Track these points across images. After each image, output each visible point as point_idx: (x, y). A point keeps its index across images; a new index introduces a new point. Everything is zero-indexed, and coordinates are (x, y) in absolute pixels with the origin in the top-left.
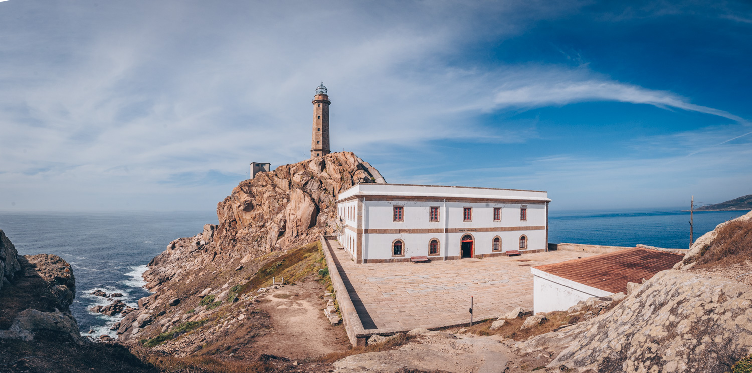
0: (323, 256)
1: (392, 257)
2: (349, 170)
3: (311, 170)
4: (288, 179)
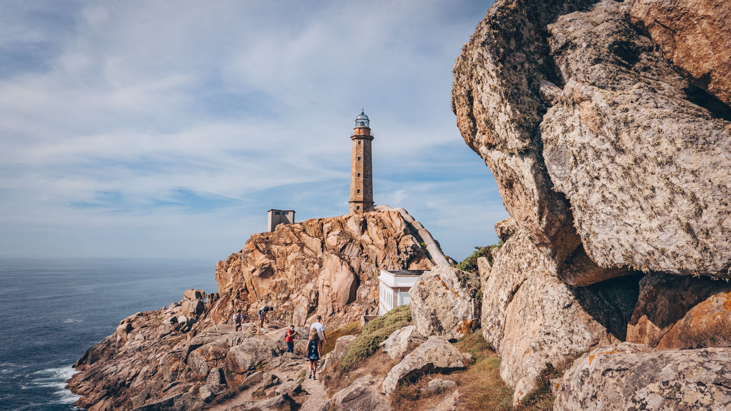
2: (394, 235)
3: (349, 231)
4: (320, 239)
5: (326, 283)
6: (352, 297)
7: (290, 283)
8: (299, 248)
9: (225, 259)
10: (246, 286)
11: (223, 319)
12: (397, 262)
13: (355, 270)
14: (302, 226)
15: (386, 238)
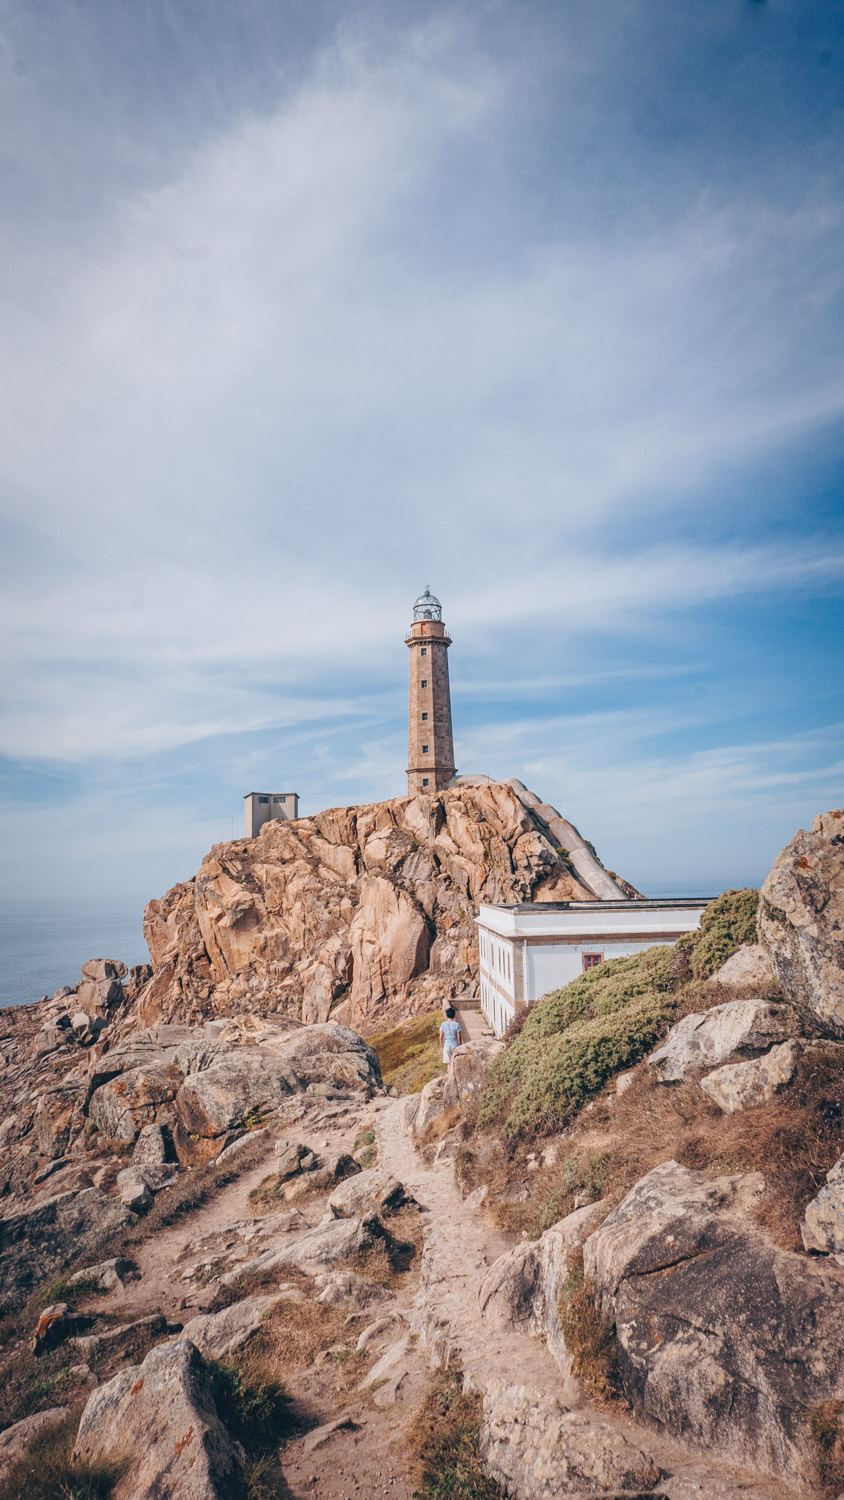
2: (503, 832)
3: (410, 828)
4: (351, 847)
5: (368, 935)
6: (422, 964)
7: (293, 939)
8: (309, 867)
9: (161, 894)
10: (205, 949)
11: (161, 1016)
12: (512, 888)
13: (424, 907)
14: (313, 824)
15: (487, 840)
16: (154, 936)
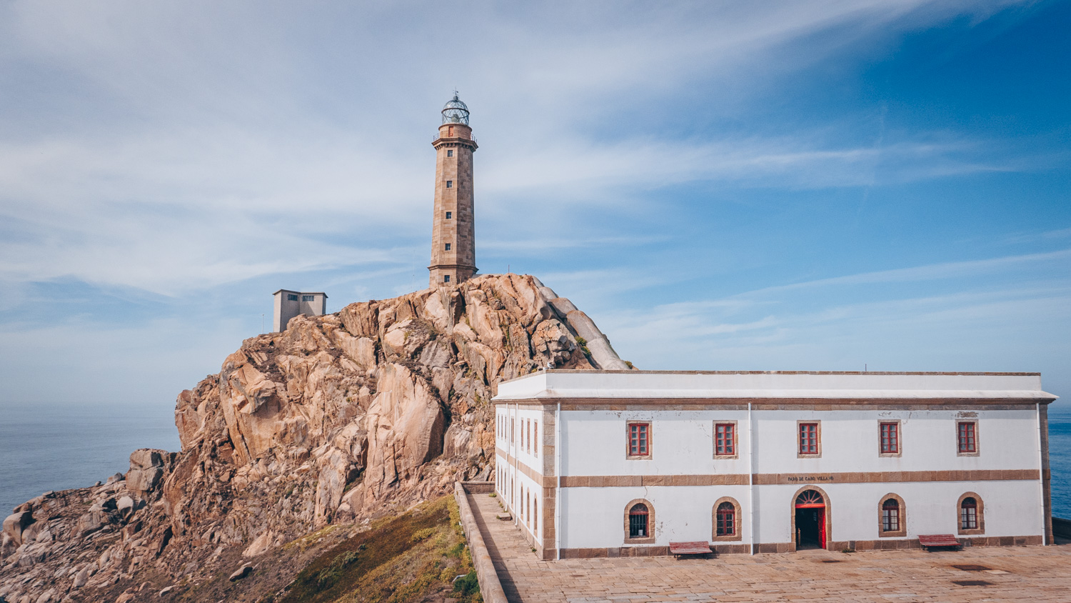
0: (462, 540)
1: (626, 542)
2: (522, 319)
3: (430, 318)
4: (372, 339)
5: (383, 421)
6: (435, 449)
7: (312, 426)
8: (331, 358)
10: (229, 436)
11: (183, 498)
13: (441, 393)
14: (337, 318)
15: (505, 326)
16: (184, 423)
